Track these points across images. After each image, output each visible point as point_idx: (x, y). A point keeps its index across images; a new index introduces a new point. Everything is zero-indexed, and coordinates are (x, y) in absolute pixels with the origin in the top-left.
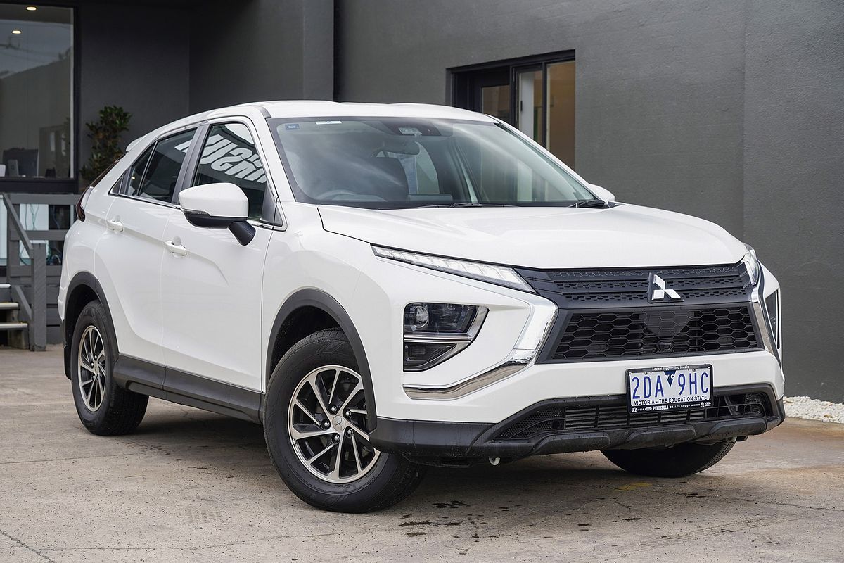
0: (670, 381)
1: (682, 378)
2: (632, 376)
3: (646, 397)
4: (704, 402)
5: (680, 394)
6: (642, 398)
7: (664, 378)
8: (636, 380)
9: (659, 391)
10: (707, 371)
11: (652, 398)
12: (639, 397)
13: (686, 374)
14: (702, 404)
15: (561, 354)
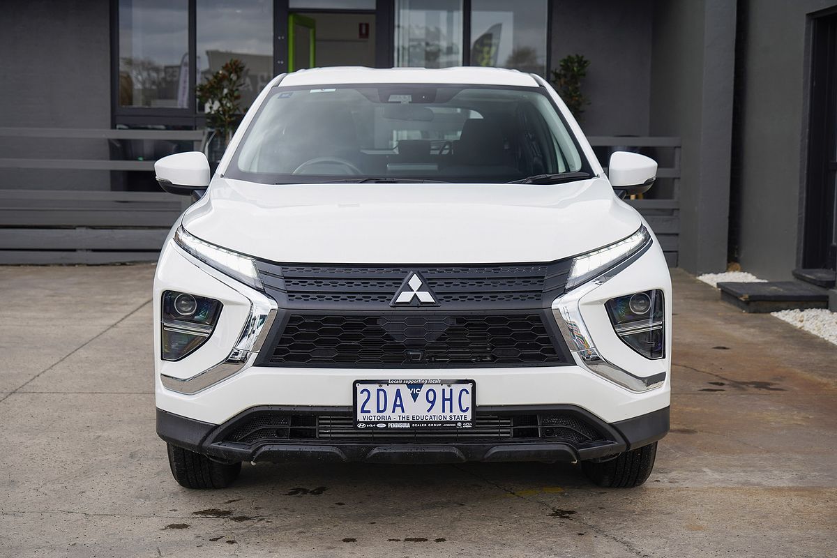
0: (415, 396)
1: (431, 394)
2: (360, 387)
3: (379, 411)
4: (462, 422)
5: (428, 411)
6: (374, 412)
7: (406, 392)
8: (366, 393)
9: (398, 406)
10: (469, 387)
11: (388, 413)
12: (369, 412)
13: (438, 389)
14: (459, 424)
15: (281, 357)
